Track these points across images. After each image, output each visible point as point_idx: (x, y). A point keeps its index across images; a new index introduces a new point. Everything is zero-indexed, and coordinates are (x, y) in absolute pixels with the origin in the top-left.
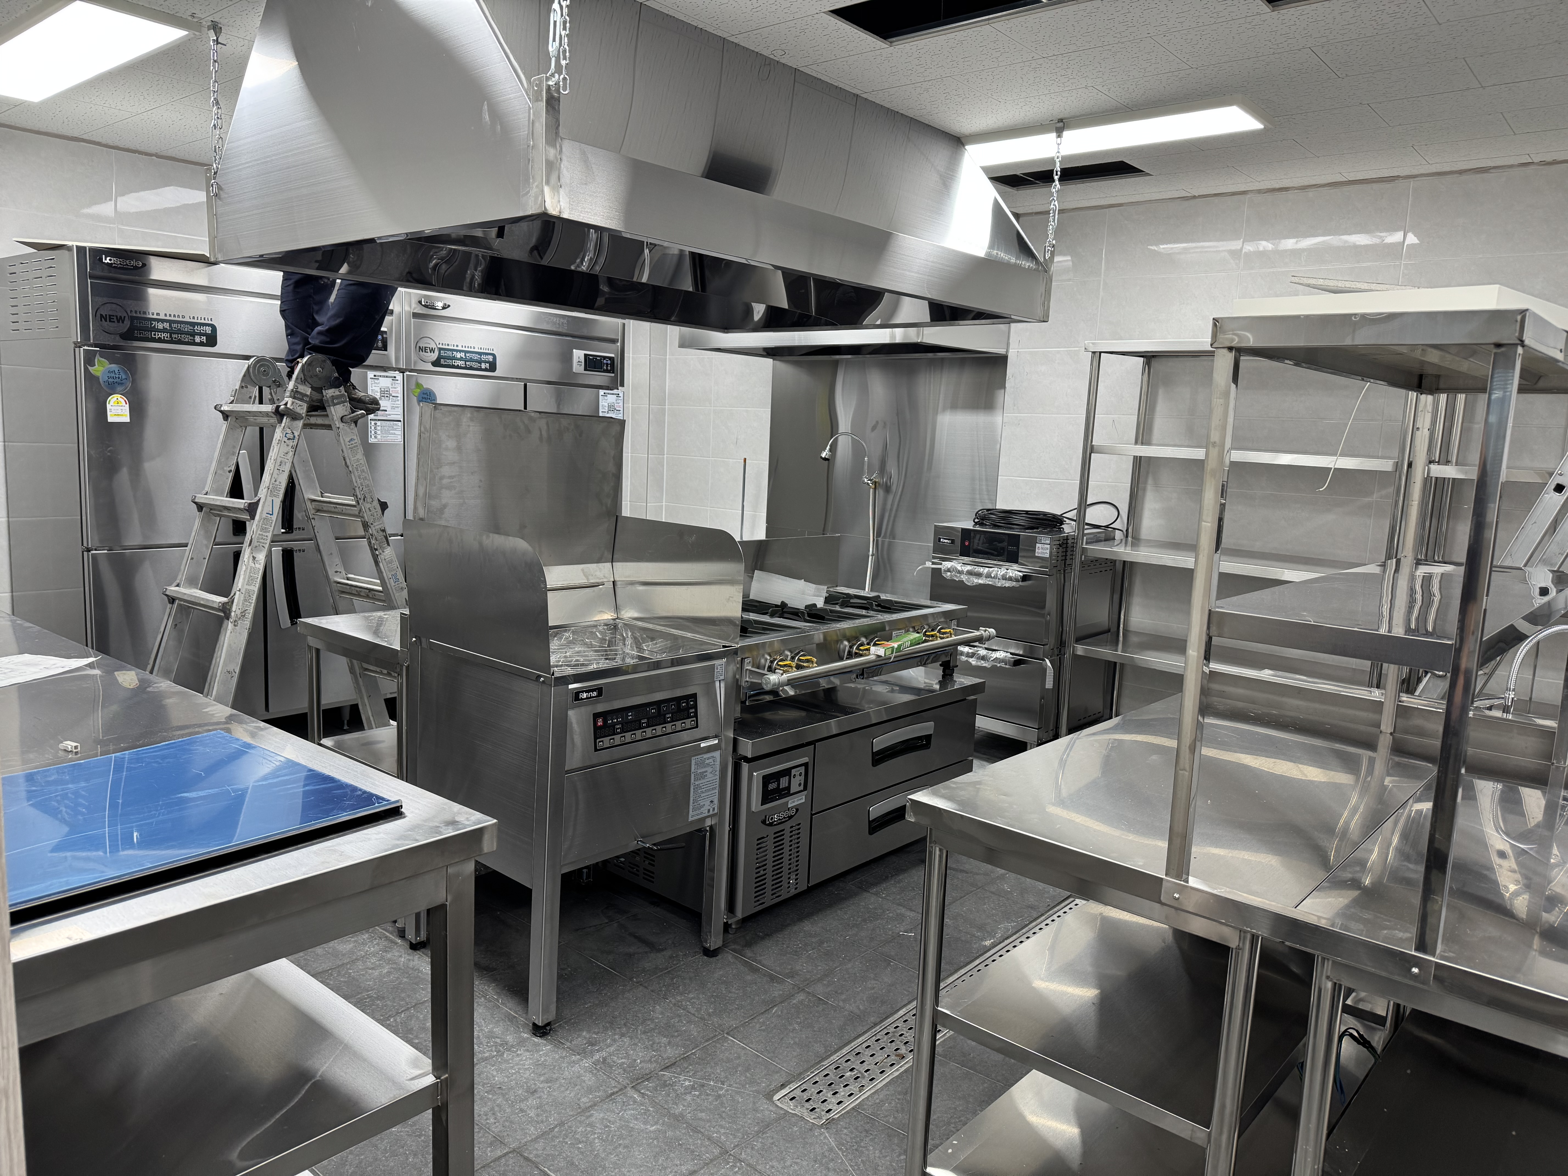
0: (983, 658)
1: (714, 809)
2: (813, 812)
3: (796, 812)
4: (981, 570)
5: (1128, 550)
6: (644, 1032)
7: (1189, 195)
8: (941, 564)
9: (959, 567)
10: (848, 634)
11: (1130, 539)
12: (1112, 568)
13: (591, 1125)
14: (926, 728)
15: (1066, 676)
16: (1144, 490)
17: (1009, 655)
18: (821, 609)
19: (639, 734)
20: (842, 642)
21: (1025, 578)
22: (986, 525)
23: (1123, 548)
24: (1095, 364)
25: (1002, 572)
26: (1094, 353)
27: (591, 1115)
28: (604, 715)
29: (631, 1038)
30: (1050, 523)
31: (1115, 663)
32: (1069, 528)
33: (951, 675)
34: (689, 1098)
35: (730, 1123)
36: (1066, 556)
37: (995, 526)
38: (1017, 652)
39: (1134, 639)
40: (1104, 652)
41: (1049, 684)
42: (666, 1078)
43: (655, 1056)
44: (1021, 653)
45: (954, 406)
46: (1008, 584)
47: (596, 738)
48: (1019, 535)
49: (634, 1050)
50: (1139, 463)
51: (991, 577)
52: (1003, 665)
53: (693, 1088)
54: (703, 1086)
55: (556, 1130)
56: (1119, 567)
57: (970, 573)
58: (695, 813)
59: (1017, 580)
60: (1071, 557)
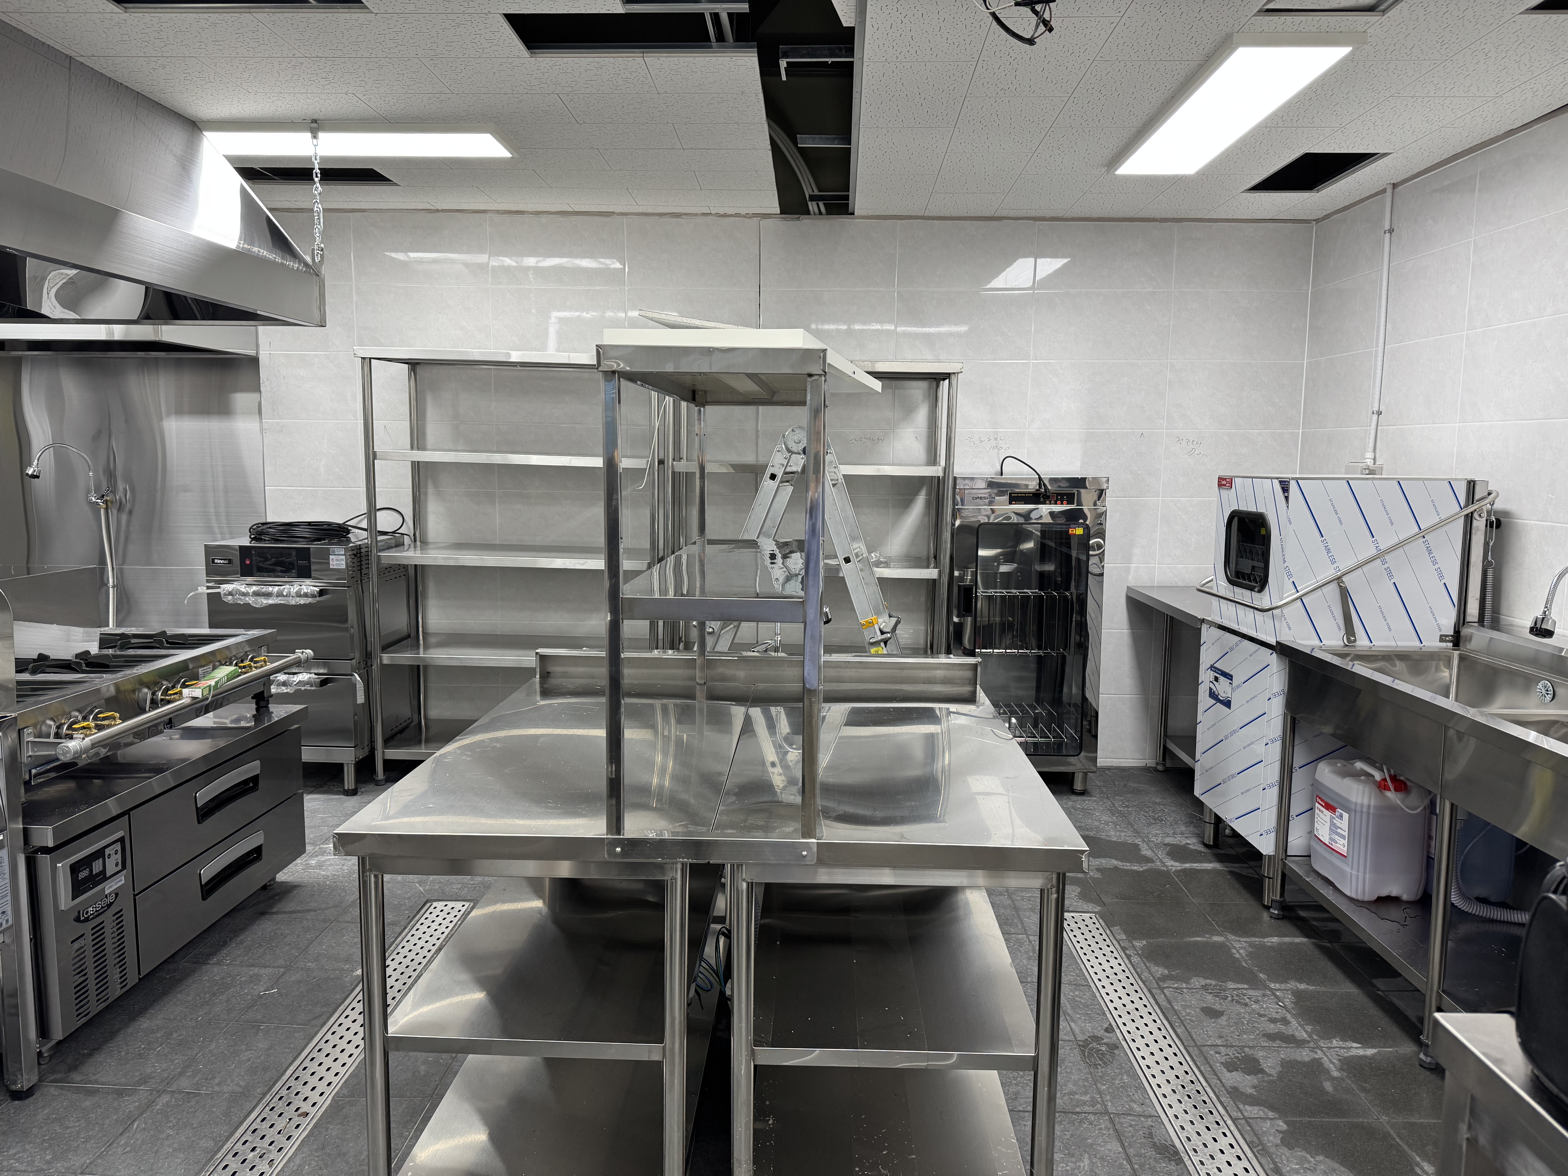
0: (284, 684)
1: (7, 921)
2: (136, 892)
3: (116, 897)
4: (270, 589)
5: (418, 554)
7: (433, 208)
8: (219, 588)
9: (243, 589)
10: (146, 680)
11: (418, 543)
12: (404, 573)
14: (252, 768)
15: (376, 687)
16: (426, 494)
17: (313, 676)
18: (96, 656)
20: (140, 690)
21: (322, 593)
22: (265, 540)
23: (413, 552)
24: (366, 369)
25: (294, 589)
26: (363, 358)
30: (337, 533)
31: (418, 666)
32: (358, 537)
33: (267, 707)
36: (361, 565)
37: (277, 541)
38: (322, 671)
39: (432, 640)
40: (404, 657)
41: (361, 699)
44: (325, 672)
45: (179, 411)
46: (302, 601)
48: (309, 548)
50: (416, 467)
51: (283, 596)
52: (308, 687)
56: (411, 572)
57: (256, 594)
59: (313, 596)
60: (367, 566)
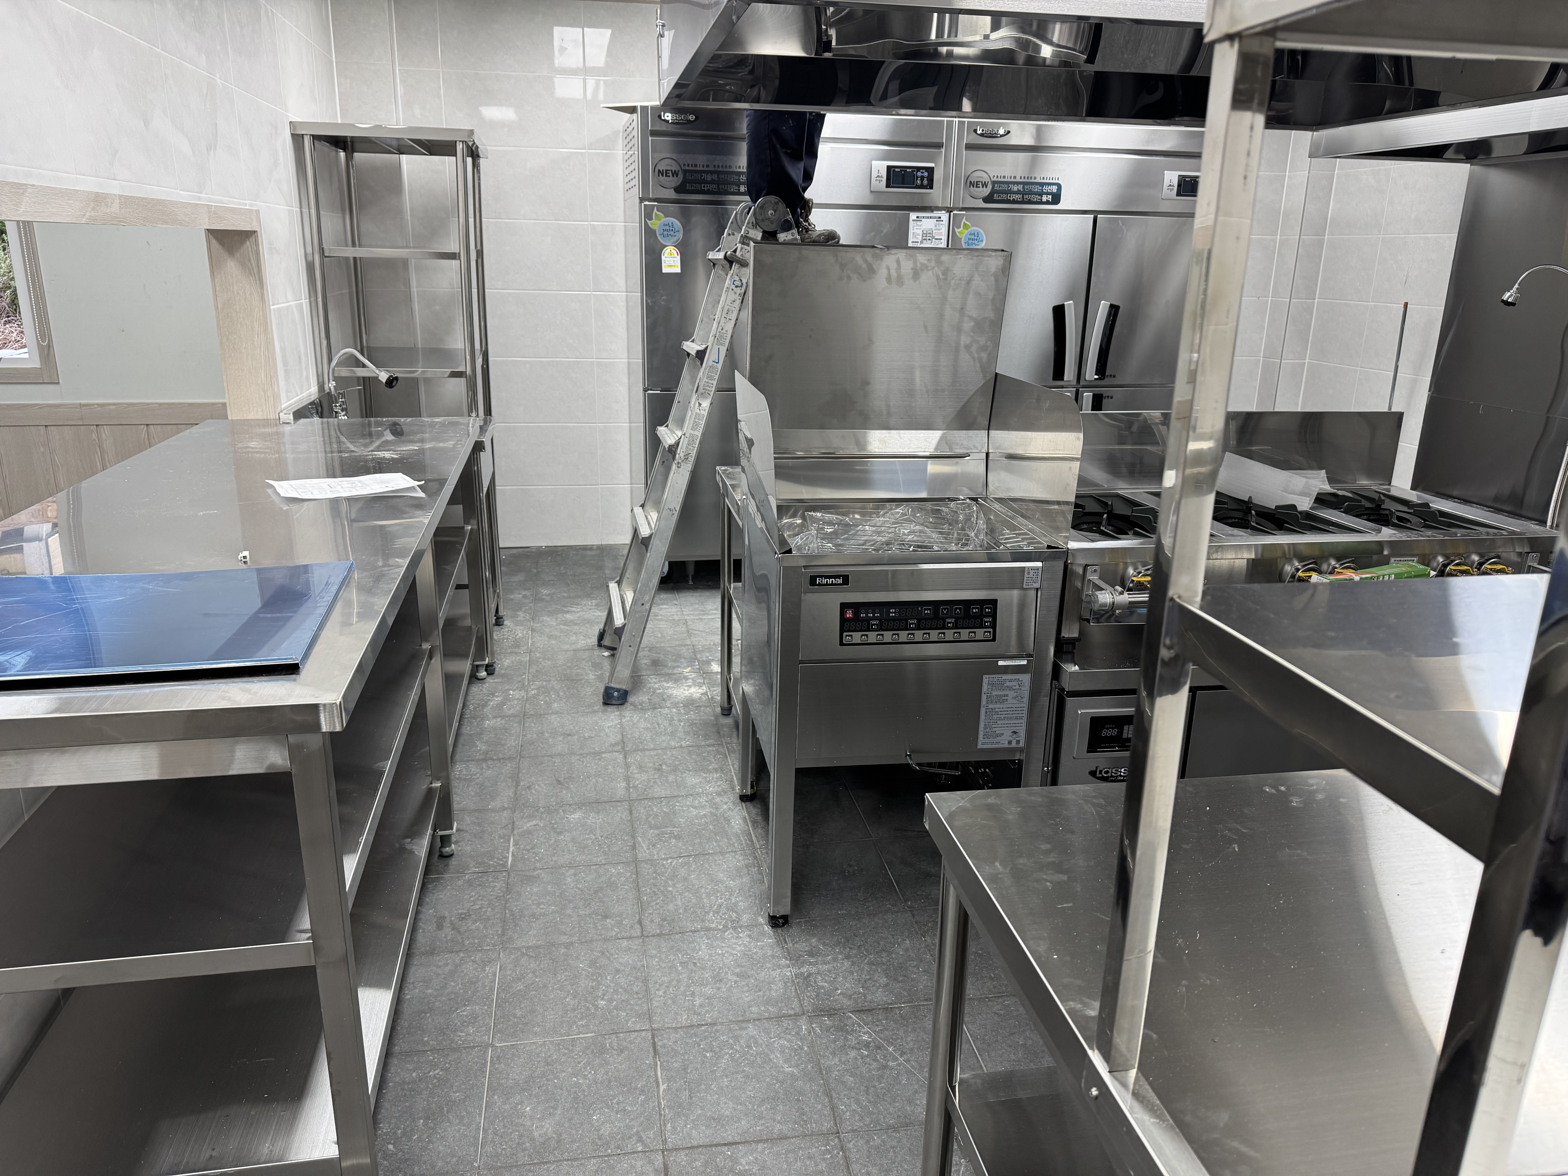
1: (1018, 742)
19: (903, 635)
20: (1291, 562)
28: (856, 607)
43: (860, 993)
49: (845, 978)
58: (986, 740)
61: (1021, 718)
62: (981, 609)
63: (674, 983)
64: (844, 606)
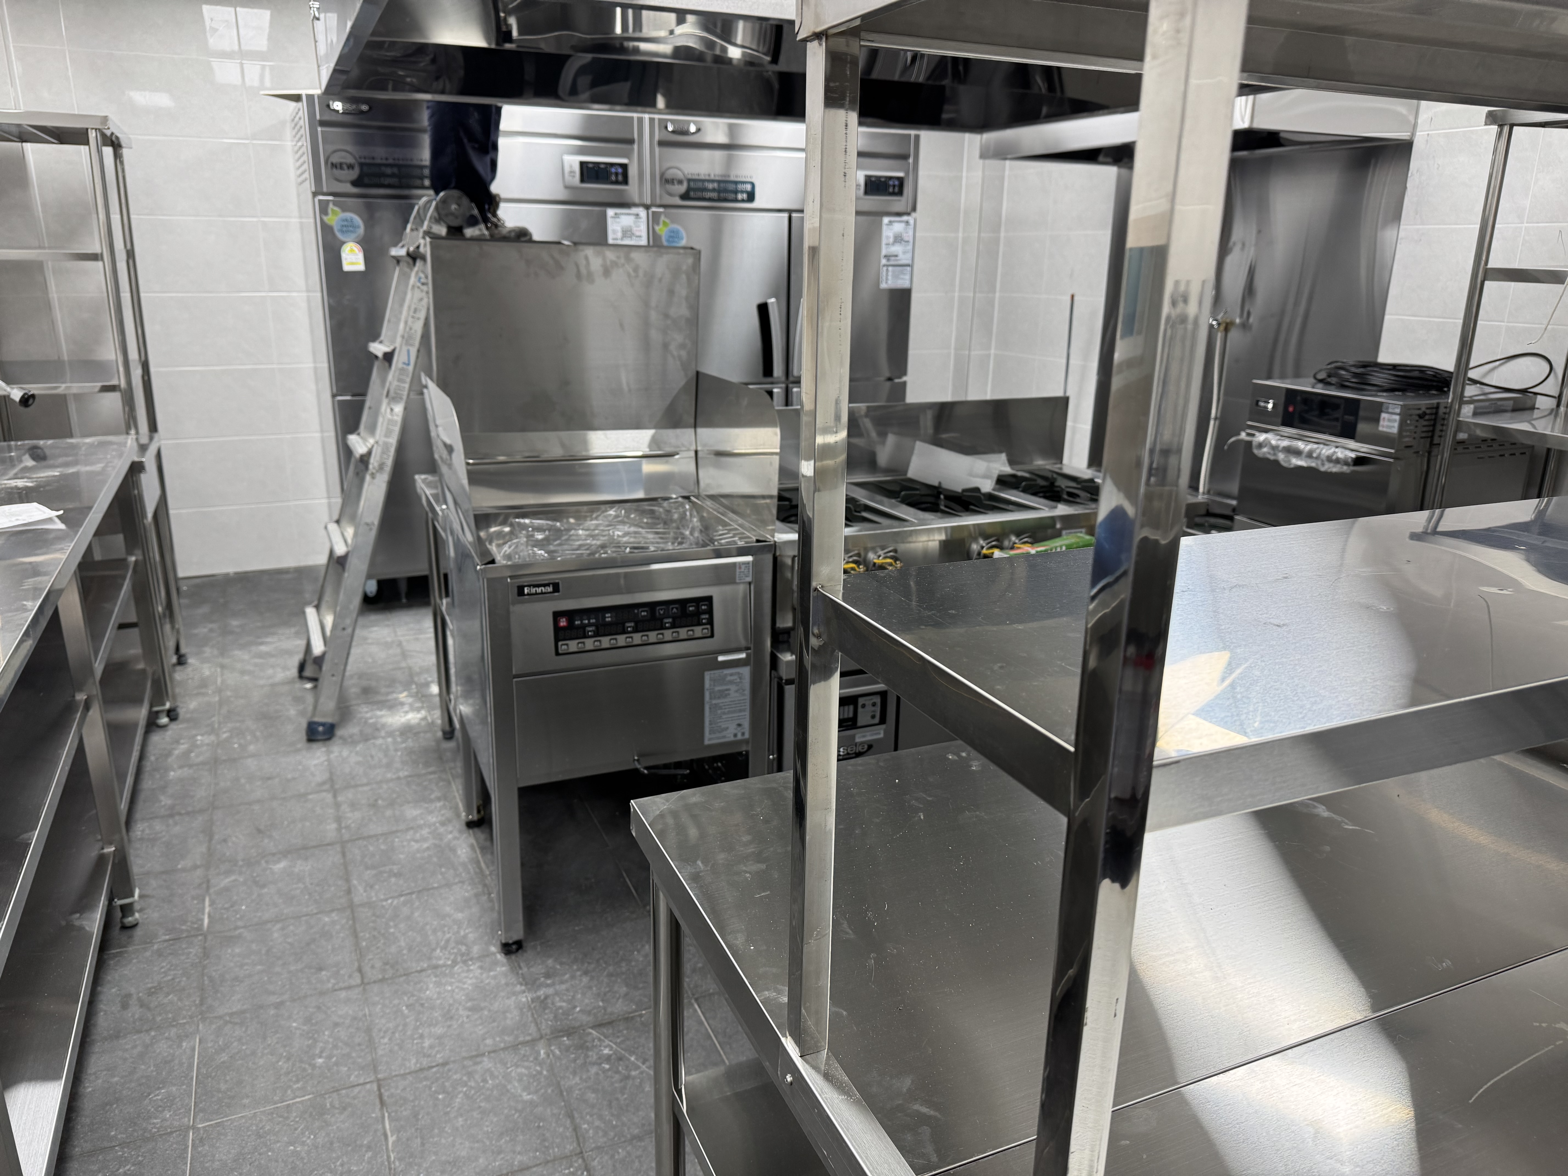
1: (743, 734)
3: (869, 749)
4: (1304, 446)
6: (610, 975)
8: (1255, 436)
9: (1277, 441)
10: (990, 530)
13: (470, 1075)
18: (986, 494)
19: (621, 640)
21: (1359, 461)
25: (1326, 451)
27: (480, 1063)
28: (570, 614)
29: (592, 978)
34: (594, 1070)
35: (612, 1115)
36: (1432, 431)
42: (589, 1038)
43: (599, 1007)
46: (1335, 469)
47: (557, 640)
49: (584, 994)
51: (1315, 458)
53: (608, 1059)
54: (620, 1059)
55: (434, 1070)
57: (1288, 450)
58: (713, 736)
59: (1346, 463)
61: (744, 710)
62: (698, 607)
63: (400, 1028)
64: (557, 615)
